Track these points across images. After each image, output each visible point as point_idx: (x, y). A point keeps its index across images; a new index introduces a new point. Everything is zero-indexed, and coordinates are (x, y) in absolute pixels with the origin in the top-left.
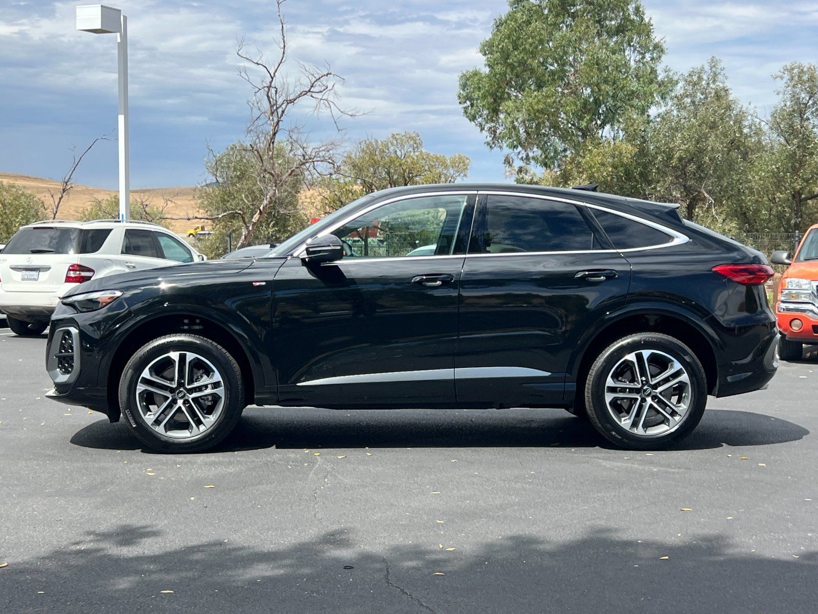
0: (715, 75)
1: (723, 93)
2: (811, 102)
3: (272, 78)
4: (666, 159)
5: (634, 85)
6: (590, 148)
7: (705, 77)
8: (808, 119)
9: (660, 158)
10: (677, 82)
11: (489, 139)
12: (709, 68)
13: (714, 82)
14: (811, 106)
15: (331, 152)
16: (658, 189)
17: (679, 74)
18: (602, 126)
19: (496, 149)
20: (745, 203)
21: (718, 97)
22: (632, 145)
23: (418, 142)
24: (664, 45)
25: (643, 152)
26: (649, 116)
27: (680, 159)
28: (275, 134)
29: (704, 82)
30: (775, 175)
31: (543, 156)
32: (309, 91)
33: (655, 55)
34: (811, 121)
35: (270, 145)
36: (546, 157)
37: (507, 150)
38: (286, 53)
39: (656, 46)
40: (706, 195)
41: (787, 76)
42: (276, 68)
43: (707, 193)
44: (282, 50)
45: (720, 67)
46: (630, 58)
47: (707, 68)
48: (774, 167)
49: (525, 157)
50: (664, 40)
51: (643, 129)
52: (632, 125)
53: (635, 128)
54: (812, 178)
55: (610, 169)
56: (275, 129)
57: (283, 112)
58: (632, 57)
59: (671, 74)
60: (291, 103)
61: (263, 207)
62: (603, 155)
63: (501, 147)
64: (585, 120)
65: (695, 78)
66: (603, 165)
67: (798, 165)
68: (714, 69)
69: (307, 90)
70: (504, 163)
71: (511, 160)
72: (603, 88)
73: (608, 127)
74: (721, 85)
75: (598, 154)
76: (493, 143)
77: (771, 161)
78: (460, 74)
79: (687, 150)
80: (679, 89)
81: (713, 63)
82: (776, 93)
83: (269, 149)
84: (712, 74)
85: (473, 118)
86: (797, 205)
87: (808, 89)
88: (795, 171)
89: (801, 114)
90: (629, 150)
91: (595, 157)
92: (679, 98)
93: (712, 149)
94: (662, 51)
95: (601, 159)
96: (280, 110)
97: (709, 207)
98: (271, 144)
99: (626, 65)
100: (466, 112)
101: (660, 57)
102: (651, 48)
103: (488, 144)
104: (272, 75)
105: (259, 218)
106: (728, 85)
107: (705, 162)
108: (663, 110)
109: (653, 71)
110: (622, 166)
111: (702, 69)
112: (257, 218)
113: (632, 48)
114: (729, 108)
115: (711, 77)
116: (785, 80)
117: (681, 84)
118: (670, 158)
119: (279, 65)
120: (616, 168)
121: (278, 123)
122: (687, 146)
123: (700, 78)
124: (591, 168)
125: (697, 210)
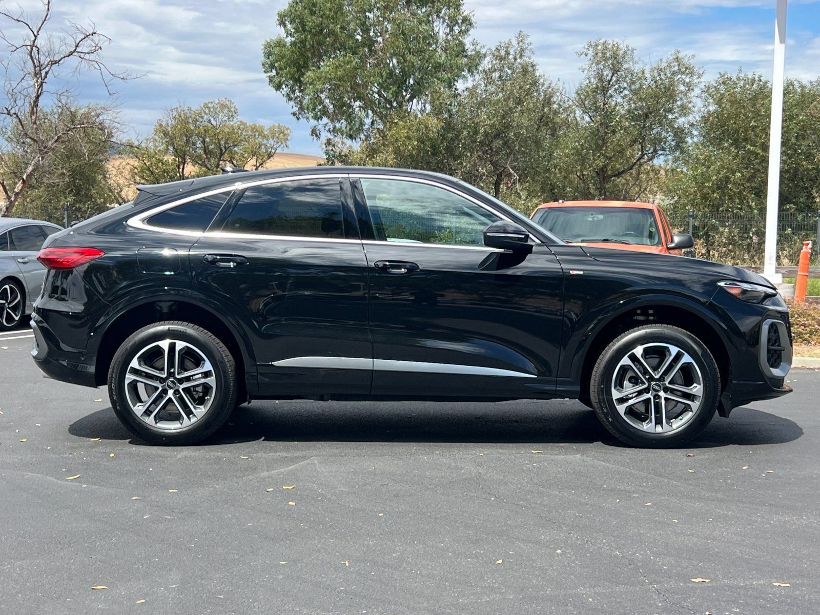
0: (522, 50)
1: (530, 69)
2: (614, 79)
3: (36, 37)
4: (471, 133)
5: (441, 57)
6: (396, 121)
7: (512, 52)
8: (611, 96)
9: (465, 133)
10: (485, 56)
11: (296, 109)
12: (517, 42)
13: (521, 56)
14: (615, 84)
15: (101, 117)
16: (464, 164)
17: (486, 48)
18: (411, 99)
19: (303, 120)
20: (550, 180)
21: (525, 71)
22: (438, 119)
23: (232, 109)
24: (472, 19)
25: (449, 126)
26: (456, 89)
27: (486, 134)
28: (38, 97)
29: (511, 57)
30: (578, 152)
31: (348, 128)
32: (75, 51)
33: (463, 28)
34: (614, 99)
35: (33, 108)
36: (351, 129)
37: (313, 122)
38: (50, 10)
39: (465, 20)
40: (511, 170)
41: (591, 53)
42: (40, 25)
43: (511, 168)
44: (47, 7)
45: (527, 42)
46: (439, 30)
47: (514, 42)
48: (577, 144)
49: (332, 129)
50: (473, 13)
51: (448, 103)
52: (438, 99)
53: (441, 101)
54: (614, 155)
55: (416, 143)
56: (38, 91)
57: (47, 73)
58: (440, 29)
59: (478, 47)
60: (56, 63)
61: (27, 176)
62: (409, 128)
63: (307, 118)
64: (391, 91)
65: (503, 53)
66: (409, 138)
67: (601, 142)
68: (521, 44)
69: (72, 50)
70: (312, 135)
71: (318, 132)
72: (408, 58)
73: (415, 101)
74: (527, 59)
75: (404, 127)
76: (300, 114)
77: (575, 138)
78: (264, 43)
79: (492, 126)
80: (486, 64)
81: (521, 38)
82: (581, 70)
83: (32, 113)
84: (519, 49)
85: (278, 87)
86: (600, 182)
87: (611, 66)
88: (599, 148)
89: (604, 90)
90: (435, 124)
91: (401, 130)
92: (487, 73)
93: (517, 126)
94: (471, 24)
95: (407, 132)
96: (43, 73)
97: (514, 183)
98: (35, 108)
99: (434, 37)
100: (271, 81)
101: (468, 30)
102: (460, 21)
103: (294, 114)
104: (35, 33)
105: (22, 187)
106: (535, 59)
107: (510, 138)
108: (470, 84)
109: (461, 44)
110: (428, 140)
111: (510, 43)
112: (20, 188)
113: (441, 20)
114: (535, 83)
115: (518, 52)
116: (589, 57)
117: (488, 59)
118: (476, 132)
119: (43, 23)
120: (423, 142)
121: (41, 85)
122: (492, 122)
123: (508, 53)
124: (397, 140)
125: (501, 186)
